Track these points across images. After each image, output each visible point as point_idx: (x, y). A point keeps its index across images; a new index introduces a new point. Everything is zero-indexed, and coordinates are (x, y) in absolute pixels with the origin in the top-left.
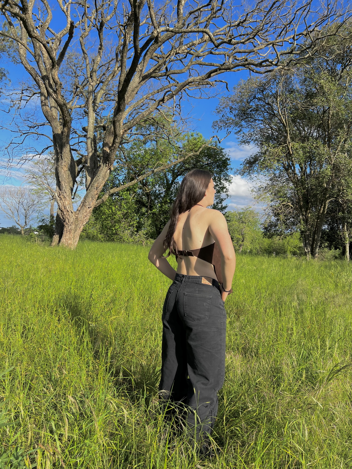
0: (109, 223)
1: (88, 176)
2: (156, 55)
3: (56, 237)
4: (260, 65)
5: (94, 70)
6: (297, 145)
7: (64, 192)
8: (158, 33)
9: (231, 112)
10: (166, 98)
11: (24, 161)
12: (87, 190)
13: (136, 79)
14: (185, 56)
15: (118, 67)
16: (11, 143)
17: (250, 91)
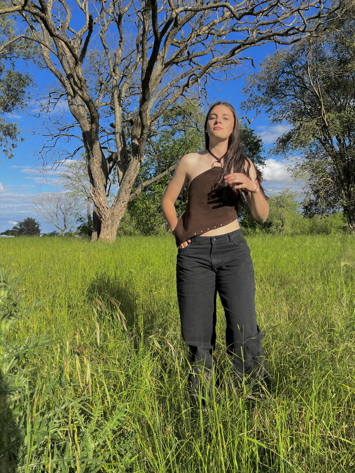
0: (144, 217)
1: (119, 171)
2: (177, 40)
3: (95, 234)
4: (286, 34)
5: (116, 64)
6: (332, 116)
7: (98, 188)
8: (177, 14)
9: (259, 90)
10: (190, 82)
11: (58, 164)
12: (120, 185)
13: (158, 67)
14: (206, 36)
15: (140, 59)
16: (44, 147)
17: (278, 65)
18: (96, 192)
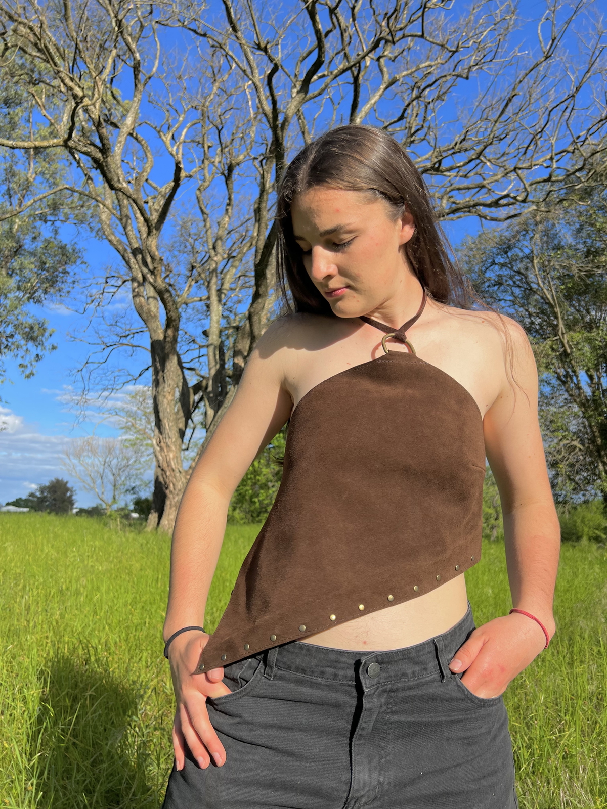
1: (209, 409)
3: (153, 517)
5: (218, 238)
6: (577, 336)
7: (168, 437)
12: (207, 432)
16: (87, 363)
17: (485, 253)
18: (162, 444)
